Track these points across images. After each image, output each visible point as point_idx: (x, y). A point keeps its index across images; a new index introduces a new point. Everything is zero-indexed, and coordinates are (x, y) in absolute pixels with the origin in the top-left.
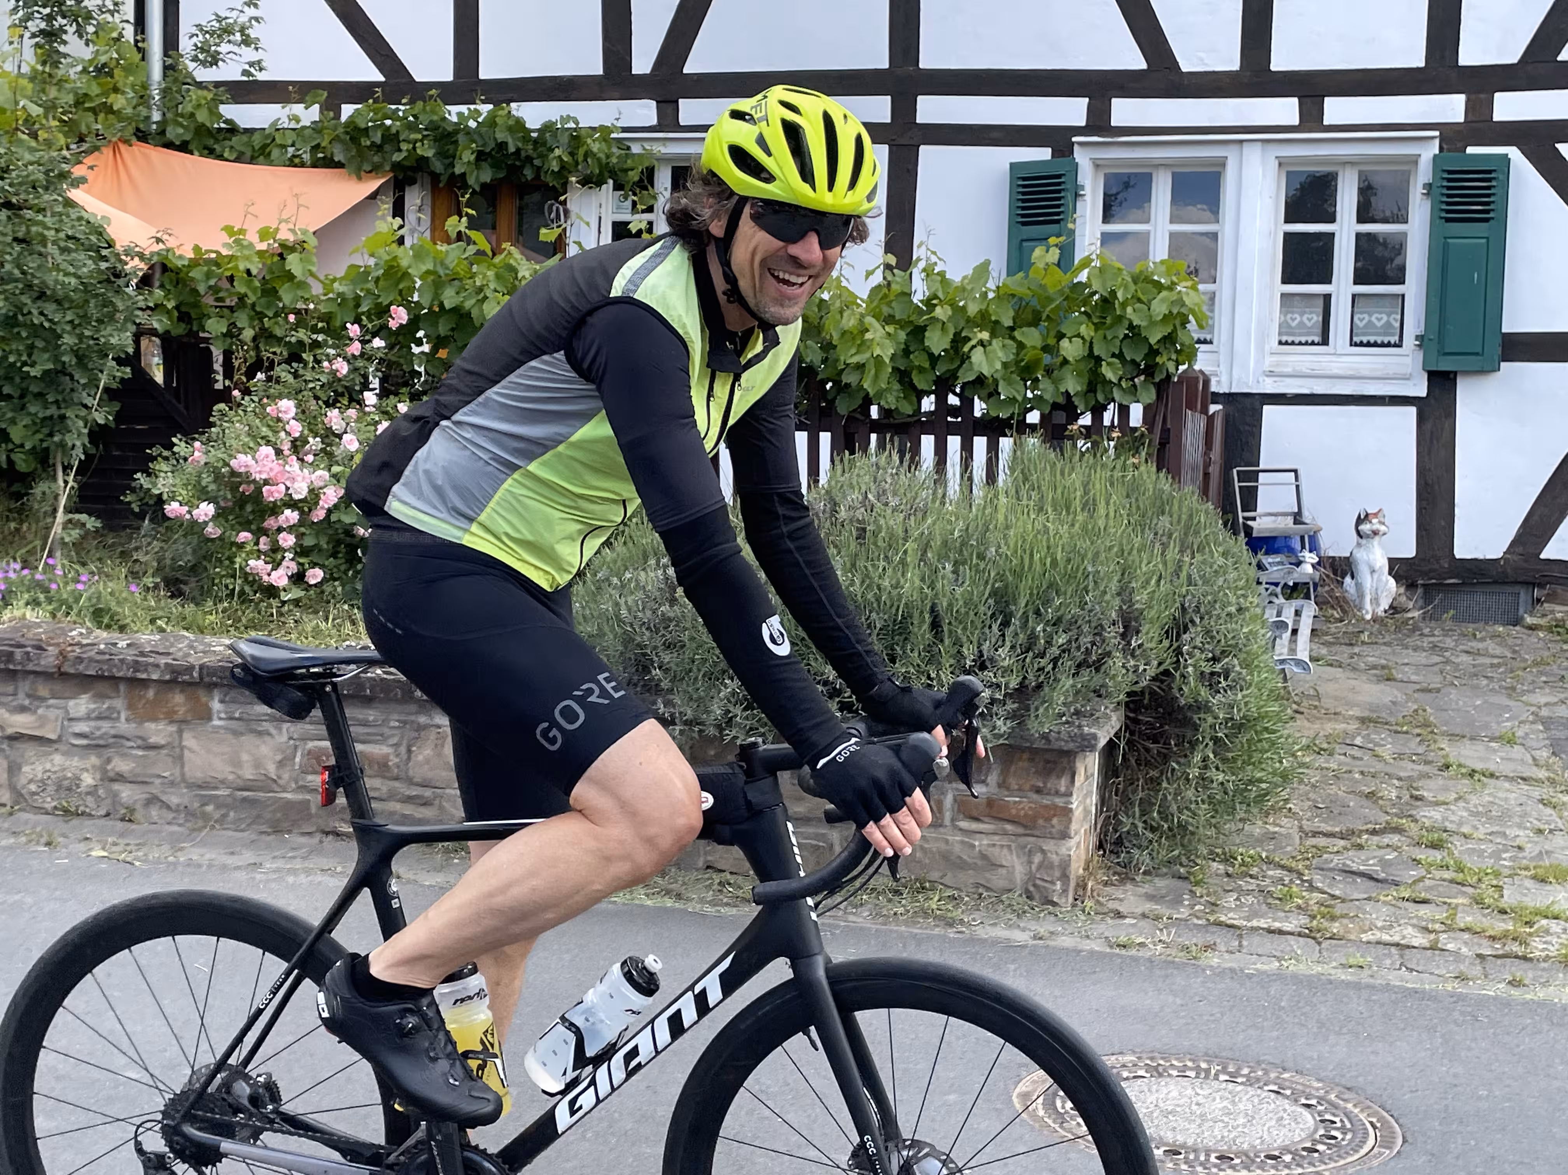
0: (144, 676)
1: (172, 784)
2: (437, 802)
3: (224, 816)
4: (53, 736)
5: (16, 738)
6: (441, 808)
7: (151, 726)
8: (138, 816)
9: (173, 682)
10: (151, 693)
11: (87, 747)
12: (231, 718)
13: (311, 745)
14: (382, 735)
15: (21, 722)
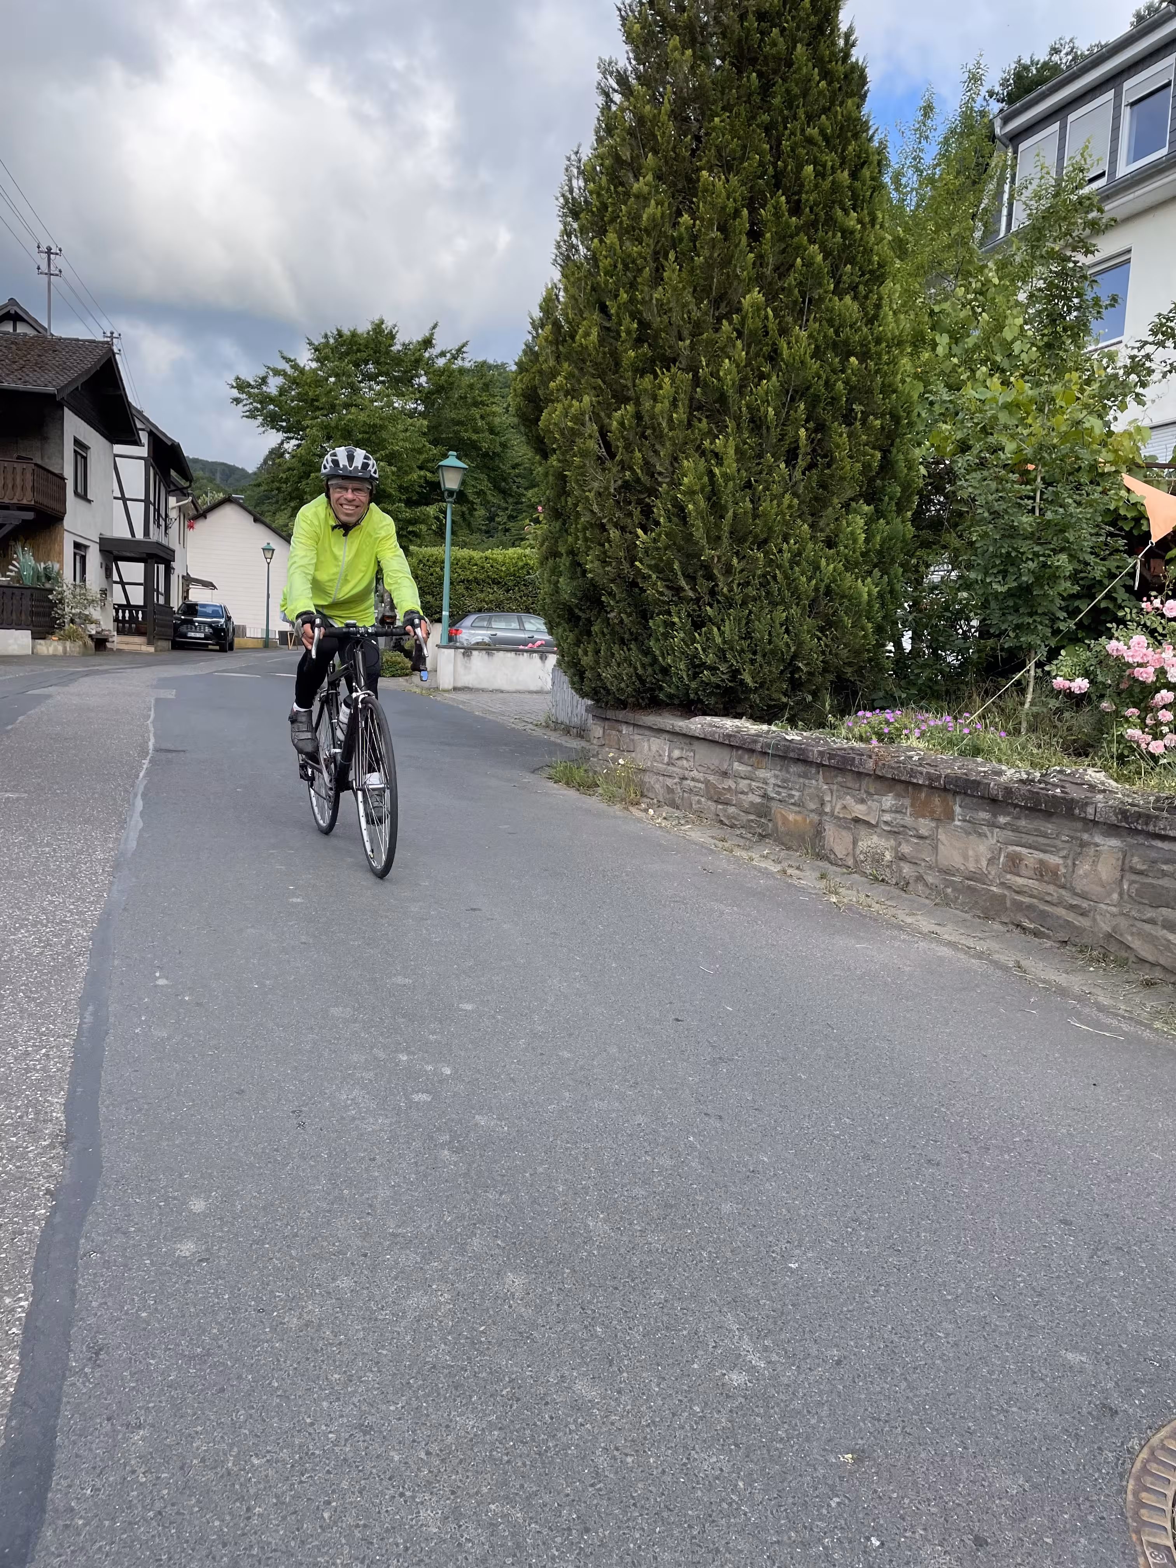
0: (915, 781)
1: (930, 868)
2: (1092, 914)
3: (957, 898)
4: (874, 822)
5: (857, 820)
6: (1094, 920)
7: (921, 820)
8: (910, 888)
9: (930, 787)
10: (923, 795)
11: (890, 832)
12: (964, 821)
13: (1011, 848)
14: (1055, 847)
15: (859, 810)
